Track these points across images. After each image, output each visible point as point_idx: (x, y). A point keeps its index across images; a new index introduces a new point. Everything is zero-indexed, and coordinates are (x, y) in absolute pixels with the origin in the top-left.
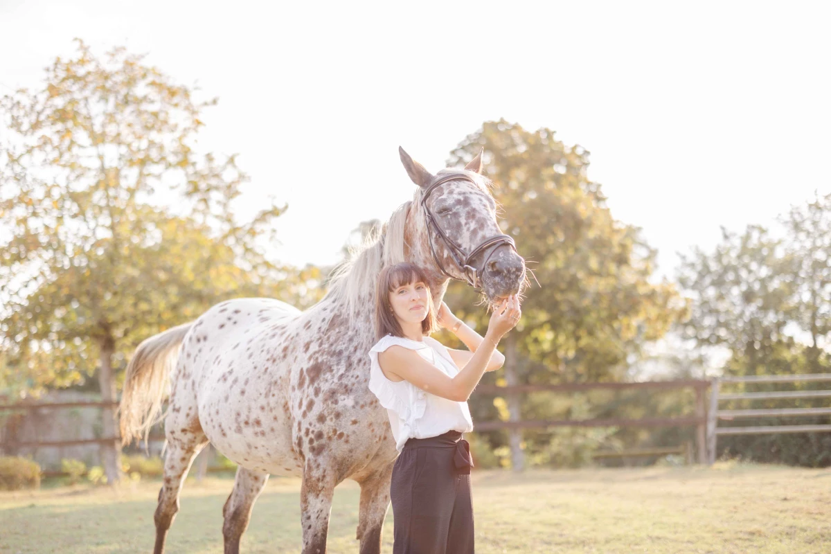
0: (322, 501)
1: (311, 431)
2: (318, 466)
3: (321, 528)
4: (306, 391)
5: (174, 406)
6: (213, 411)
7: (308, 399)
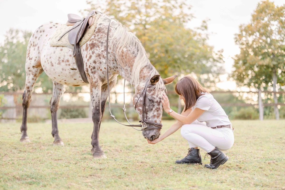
0: (97, 90)
1: (91, 66)
2: (95, 78)
3: (98, 100)
4: (89, 52)
5: (30, 57)
6: (48, 57)
7: (90, 55)
